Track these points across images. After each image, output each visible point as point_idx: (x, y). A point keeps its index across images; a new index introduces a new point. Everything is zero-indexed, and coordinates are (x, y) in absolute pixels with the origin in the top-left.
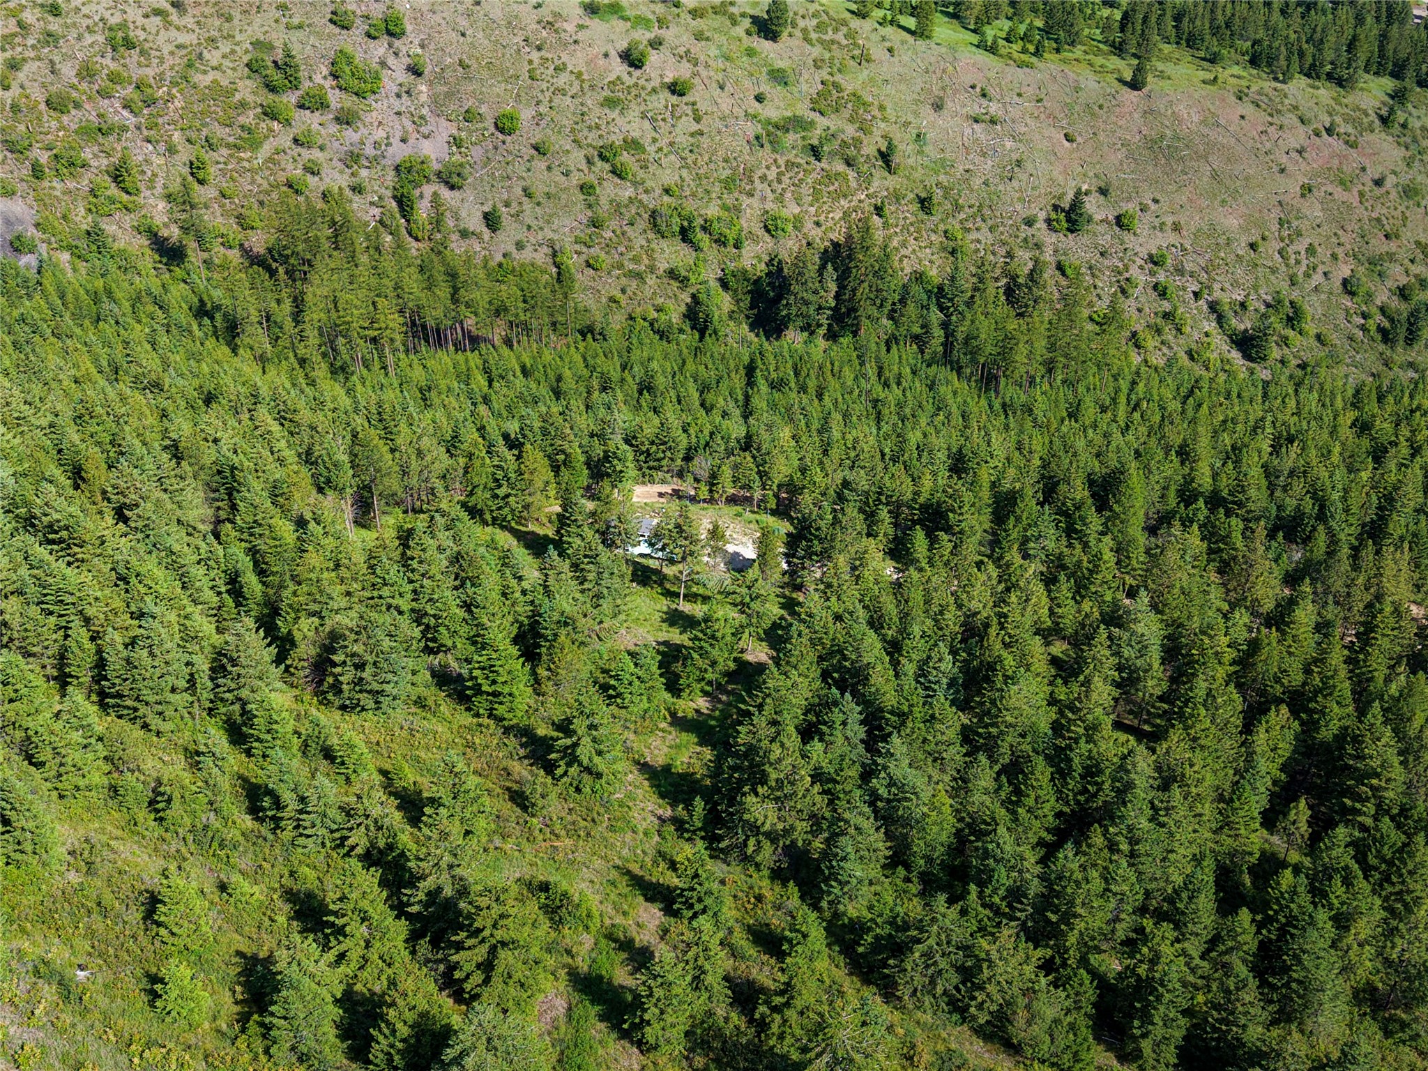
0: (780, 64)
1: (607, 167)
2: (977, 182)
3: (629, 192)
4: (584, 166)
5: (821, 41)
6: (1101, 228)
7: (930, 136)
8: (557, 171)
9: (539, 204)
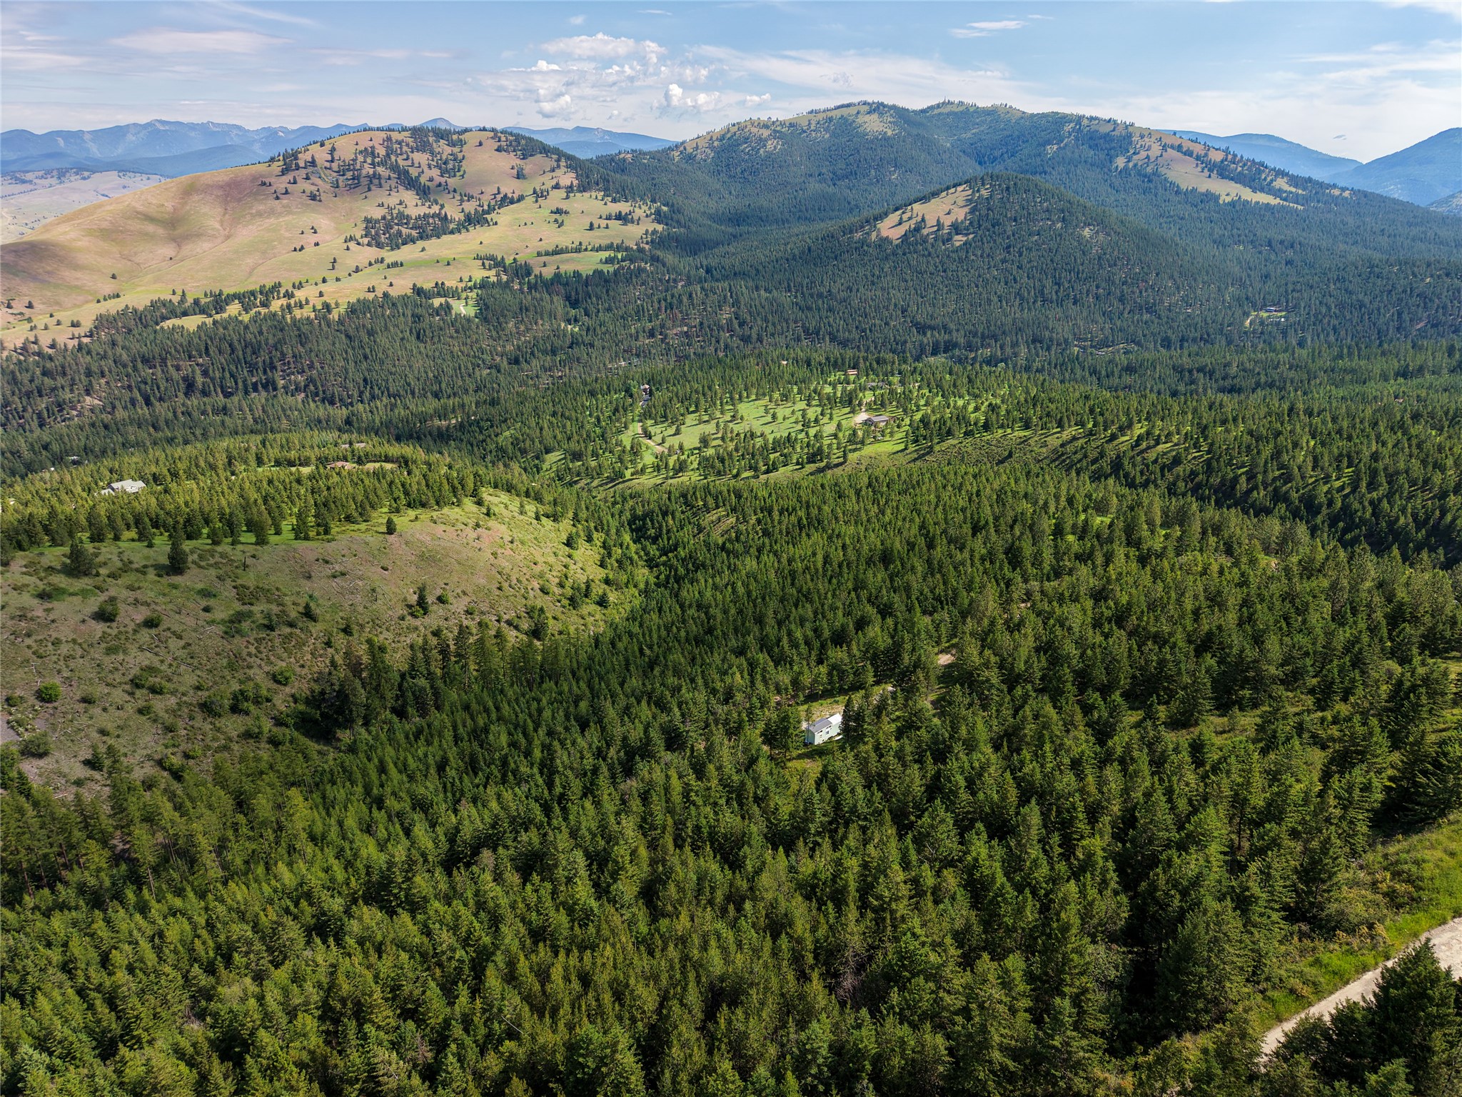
0: (200, 586)
1: (145, 691)
2: (361, 609)
3: (173, 701)
4: (128, 698)
5: (211, 565)
6: (434, 608)
7: (316, 594)
8: (112, 710)
9: (118, 736)
